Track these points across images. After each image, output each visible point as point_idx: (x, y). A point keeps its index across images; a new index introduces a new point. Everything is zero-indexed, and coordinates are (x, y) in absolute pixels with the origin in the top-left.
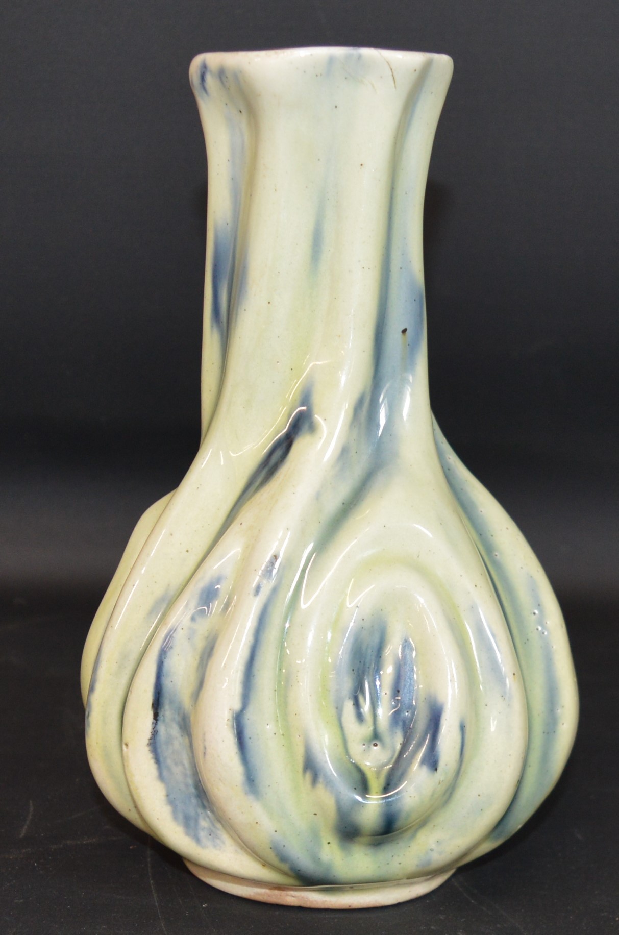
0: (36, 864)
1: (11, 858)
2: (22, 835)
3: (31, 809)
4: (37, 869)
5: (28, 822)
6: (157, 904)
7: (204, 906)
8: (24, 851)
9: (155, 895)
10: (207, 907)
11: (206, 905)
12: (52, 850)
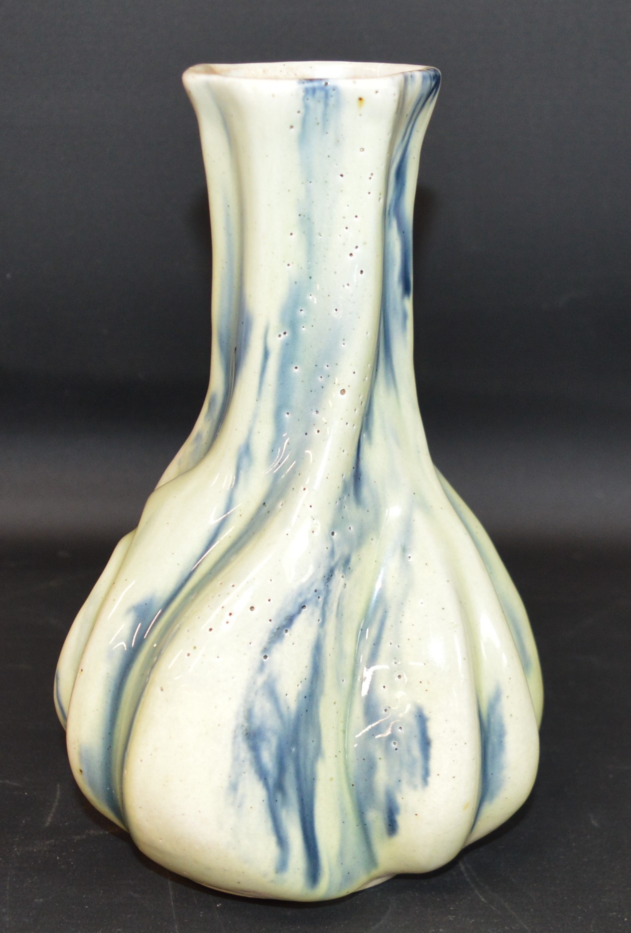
0: (58, 858)
1: (35, 850)
2: (48, 824)
3: (58, 793)
4: (59, 863)
5: (54, 810)
6: (172, 903)
7: (218, 905)
8: (48, 842)
9: (171, 893)
10: (220, 906)
11: (220, 904)
12: (75, 841)
